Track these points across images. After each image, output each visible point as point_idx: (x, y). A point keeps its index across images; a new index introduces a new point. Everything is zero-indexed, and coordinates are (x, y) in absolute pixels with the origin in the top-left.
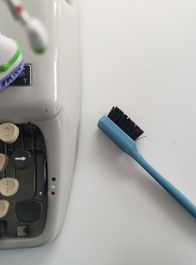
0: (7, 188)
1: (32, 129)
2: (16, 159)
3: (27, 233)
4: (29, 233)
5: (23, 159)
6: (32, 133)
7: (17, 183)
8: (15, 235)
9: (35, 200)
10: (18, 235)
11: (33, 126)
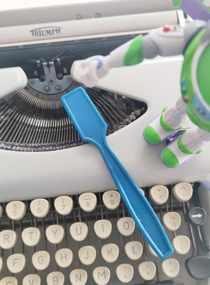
0: (182, 246)
2: (193, 216)
5: (200, 216)
7: (188, 239)
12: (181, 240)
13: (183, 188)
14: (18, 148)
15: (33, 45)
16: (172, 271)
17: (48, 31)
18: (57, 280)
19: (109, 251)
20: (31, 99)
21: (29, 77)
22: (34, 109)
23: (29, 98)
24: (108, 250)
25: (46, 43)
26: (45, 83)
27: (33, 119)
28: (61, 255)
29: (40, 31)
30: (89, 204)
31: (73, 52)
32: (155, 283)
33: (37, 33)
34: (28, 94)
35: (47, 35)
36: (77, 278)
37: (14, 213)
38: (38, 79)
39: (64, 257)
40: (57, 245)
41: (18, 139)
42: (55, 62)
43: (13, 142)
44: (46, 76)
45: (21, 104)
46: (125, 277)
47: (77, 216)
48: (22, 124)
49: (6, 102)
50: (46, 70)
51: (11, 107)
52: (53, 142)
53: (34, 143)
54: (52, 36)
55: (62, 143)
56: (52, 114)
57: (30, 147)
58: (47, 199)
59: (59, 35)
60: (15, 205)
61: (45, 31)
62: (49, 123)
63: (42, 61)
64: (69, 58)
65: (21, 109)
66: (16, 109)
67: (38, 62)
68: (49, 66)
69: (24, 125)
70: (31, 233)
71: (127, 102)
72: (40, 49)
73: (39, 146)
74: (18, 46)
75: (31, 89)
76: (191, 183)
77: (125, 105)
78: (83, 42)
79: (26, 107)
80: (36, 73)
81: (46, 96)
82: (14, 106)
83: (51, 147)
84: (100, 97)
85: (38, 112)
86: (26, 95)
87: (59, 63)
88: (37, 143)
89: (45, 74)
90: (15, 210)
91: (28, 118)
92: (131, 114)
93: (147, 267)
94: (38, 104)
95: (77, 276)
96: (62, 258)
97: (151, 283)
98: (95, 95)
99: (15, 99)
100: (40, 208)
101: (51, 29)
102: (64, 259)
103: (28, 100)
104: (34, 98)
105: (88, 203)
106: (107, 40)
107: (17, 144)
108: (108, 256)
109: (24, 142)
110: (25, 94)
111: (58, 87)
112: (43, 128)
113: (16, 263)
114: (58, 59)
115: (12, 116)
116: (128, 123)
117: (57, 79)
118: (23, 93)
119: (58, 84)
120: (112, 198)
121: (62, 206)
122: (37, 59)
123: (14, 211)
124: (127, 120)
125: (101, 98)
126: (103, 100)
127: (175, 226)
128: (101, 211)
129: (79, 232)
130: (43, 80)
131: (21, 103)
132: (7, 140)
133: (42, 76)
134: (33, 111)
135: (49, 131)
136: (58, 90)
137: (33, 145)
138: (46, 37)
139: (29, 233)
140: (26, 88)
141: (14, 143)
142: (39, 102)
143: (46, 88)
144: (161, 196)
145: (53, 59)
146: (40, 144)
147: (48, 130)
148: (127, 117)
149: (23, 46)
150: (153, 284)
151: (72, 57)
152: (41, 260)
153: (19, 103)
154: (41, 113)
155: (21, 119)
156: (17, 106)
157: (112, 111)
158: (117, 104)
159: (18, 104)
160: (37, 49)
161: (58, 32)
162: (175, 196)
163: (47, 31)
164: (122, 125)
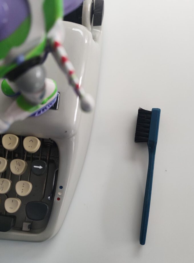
0: (23, 190)
1: (50, 143)
2: (35, 167)
3: (30, 229)
4: (32, 230)
5: (40, 167)
6: (49, 146)
7: (31, 186)
8: (20, 230)
9: (42, 202)
10: (23, 229)
11: (52, 140)
12: (24, 184)
13: (31, 141)
16: (12, 208)
144: (10, 144)
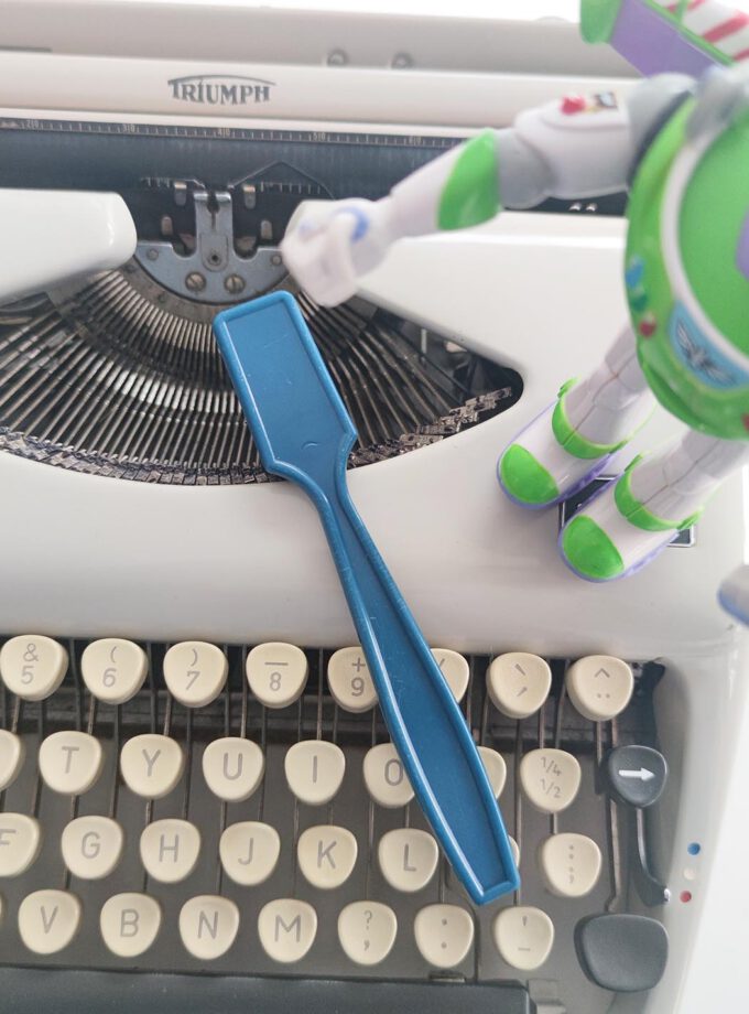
0: (571, 870)
2: (623, 773)
7: (596, 848)
12: (572, 848)
13: (603, 675)
14: (72, 460)
15: (171, 128)
16: (529, 950)
17: (229, 88)
18: (134, 923)
19: (323, 851)
20: (138, 307)
21: (142, 235)
22: (142, 344)
23: (133, 303)
24: (321, 844)
25: (216, 129)
26: (194, 261)
27: (133, 378)
28: (162, 838)
29: (200, 86)
30: (278, 681)
31: (302, 171)
32: (463, 981)
33: (189, 89)
34: (129, 288)
35: (222, 102)
36: (204, 925)
37: (24, 674)
38: (170, 246)
39: (169, 849)
40: (153, 801)
41: (73, 435)
42: (238, 194)
43: (55, 440)
44: (200, 237)
45: (101, 321)
46: (367, 944)
47: (235, 724)
48: (94, 388)
49: (53, 307)
50: (202, 217)
51: (66, 325)
52: (191, 461)
53: (128, 453)
54: (239, 108)
55: (221, 466)
56: (201, 368)
57: (110, 464)
58: (142, 644)
59: (262, 106)
60: (31, 649)
61: (217, 87)
62: (186, 399)
63: (192, 187)
64: (286, 188)
65: (100, 336)
66: (81, 335)
67: (178, 186)
68: (213, 205)
69: (103, 392)
70: (70, 750)
71: (459, 366)
72: (191, 144)
73: (142, 467)
74: (120, 125)
75: (141, 272)
76: (635, 666)
77: (451, 374)
78: (338, 140)
79: (120, 331)
80: (166, 222)
81: (188, 307)
82: (78, 324)
83: (181, 475)
84: (368, 335)
85: (157, 354)
86: (123, 294)
87: (250, 203)
88: (137, 454)
89: (198, 232)
90: (30, 664)
91: (118, 369)
92: (464, 405)
93: (445, 922)
94: (160, 329)
95: (203, 917)
96: (162, 848)
97: (450, 980)
98: (355, 325)
99: (84, 298)
100: (114, 670)
101: (238, 83)
102: (169, 855)
103: (127, 310)
104: (147, 305)
105: (276, 677)
106: (423, 148)
107: (69, 449)
108: (319, 865)
109: (93, 446)
110: (119, 289)
111: (234, 283)
112: (163, 413)
113: (7, 843)
114: (249, 189)
115: (66, 357)
116: (448, 433)
117: (234, 252)
118: (115, 284)
119: (234, 270)
120: (358, 670)
121: (189, 674)
122: (179, 178)
123: (25, 667)
124: (450, 421)
125: (373, 340)
126: (381, 347)
127: (556, 796)
128: (316, 720)
129: (232, 771)
130: (186, 251)
131: (103, 314)
132: (38, 432)
133: (185, 238)
134: (140, 349)
135: (181, 424)
136: (235, 290)
137: (123, 459)
138: (217, 107)
139: (64, 748)
140: (126, 269)
141: (60, 444)
142: (163, 323)
143: (195, 277)
144: (525, 689)
145: (231, 186)
146: (146, 460)
147: (178, 420)
148: (452, 410)
149: (137, 126)
150: (458, 984)
151: (295, 188)
152: (92, 845)
153: (96, 315)
154: (165, 362)
155: (94, 371)
156: (86, 324)
157: (405, 388)
158: (425, 367)
159: (91, 319)
160: (181, 144)
161: (262, 96)
162: (573, 701)
163: (224, 88)
164: (429, 437)
